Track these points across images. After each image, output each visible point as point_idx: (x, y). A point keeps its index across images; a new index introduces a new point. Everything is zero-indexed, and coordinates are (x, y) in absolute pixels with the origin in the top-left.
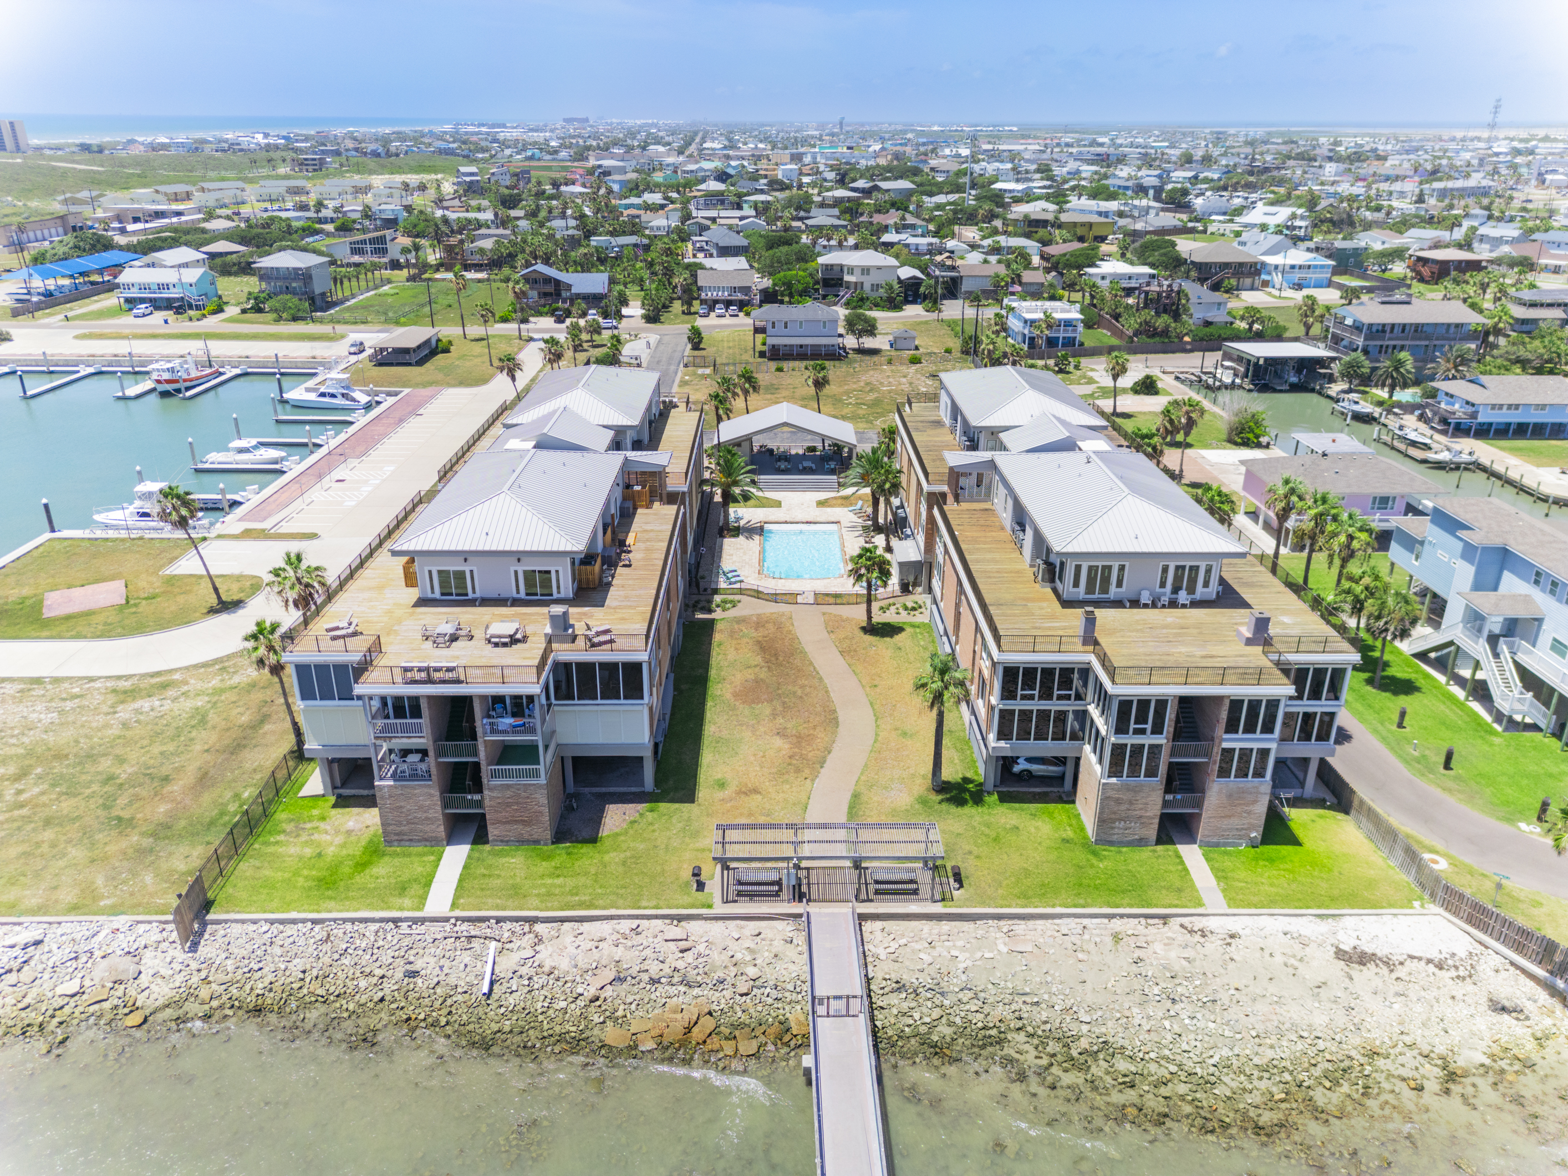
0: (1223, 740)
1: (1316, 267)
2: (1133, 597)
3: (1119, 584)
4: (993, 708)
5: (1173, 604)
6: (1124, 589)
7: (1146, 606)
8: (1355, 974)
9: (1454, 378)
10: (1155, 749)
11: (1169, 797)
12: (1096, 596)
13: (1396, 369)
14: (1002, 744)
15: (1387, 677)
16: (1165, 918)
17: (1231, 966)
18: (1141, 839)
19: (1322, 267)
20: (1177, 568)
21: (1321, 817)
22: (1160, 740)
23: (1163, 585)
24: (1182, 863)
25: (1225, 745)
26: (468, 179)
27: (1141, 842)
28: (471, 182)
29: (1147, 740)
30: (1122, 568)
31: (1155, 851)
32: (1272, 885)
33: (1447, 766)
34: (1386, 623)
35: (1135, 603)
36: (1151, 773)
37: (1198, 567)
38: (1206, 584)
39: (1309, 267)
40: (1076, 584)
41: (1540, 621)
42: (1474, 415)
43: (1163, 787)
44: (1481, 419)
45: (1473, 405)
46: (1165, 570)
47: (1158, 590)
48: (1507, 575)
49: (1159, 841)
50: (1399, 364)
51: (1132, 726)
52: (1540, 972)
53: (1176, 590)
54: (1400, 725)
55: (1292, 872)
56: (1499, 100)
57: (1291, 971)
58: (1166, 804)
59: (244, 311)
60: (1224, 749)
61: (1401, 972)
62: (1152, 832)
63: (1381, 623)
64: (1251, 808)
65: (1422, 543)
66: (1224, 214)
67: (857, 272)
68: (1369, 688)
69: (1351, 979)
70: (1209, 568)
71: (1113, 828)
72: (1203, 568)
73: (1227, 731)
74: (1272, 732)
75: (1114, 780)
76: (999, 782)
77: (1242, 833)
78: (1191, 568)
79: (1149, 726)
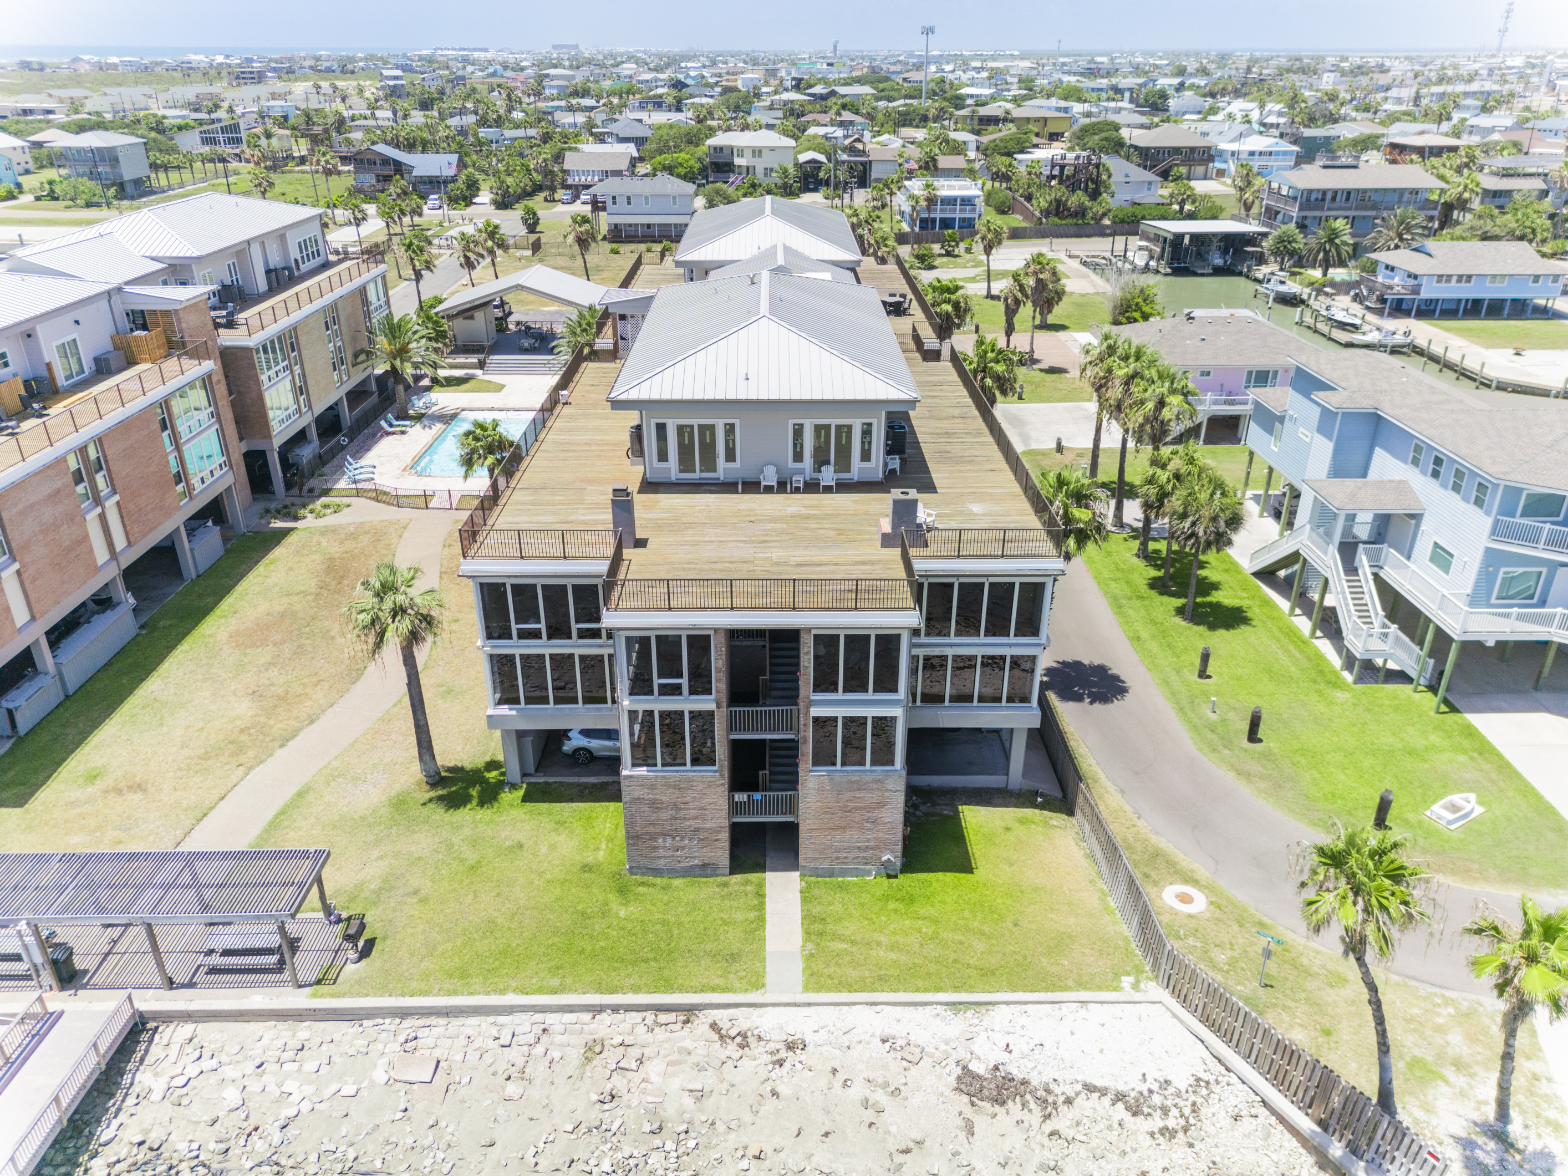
0: (811, 703)
1: (1278, 153)
2: (750, 477)
3: (730, 456)
5: (812, 487)
6: (737, 464)
7: (769, 490)
8: (981, 1123)
9: (1397, 247)
10: (703, 720)
11: (741, 797)
12: (697, 475)
13: (1331, 241)
14: (509, 710)
15: (1210, 604)
16: (690, 1010)
17: (770, 1105)
18: (704, 865)
19: (1285, 153)
20: (818, 428)
21: (1022, 821)
22: (705, 704)
23: (798, 457)
24: (761, 906)
25: (815, 712)
26: (391, 83)
27: (705, 870)
28: (395, 86)
29: (687, 704)
30: (730, 429)
31: (725, 885)
32: (893, 947)
33: (1253, 736)
34: (1194, 524)
35: (752, 486)
36: (702, 758)
37: (850, 427)
38: (866, 456)
39: (1271, 153)
40: (663, 456)
41: (1417, 517)
42: (1416, 290)
43: (726, 781)
45: (1416, 277)
46: (798, 432)
47: (791, 465)
48: (1379, 453)
50: (1333, 236)
51: (657, 681)
52: (1306, 1124)
53: (820, 463)
54: (1203, 674)
55: (935, 921)
56: (1511, 4)
57: (870, 1115)
58: (735, 808)
59: (38, 199)
60: (816, 720)
61: (1062, 1121)
62: (721, 853)
63: (1187, 524)
64: (877, 814)
65: (1281, 419)
66: (1199, 113)
67: (748, 153)
68: (1178, 620)
69: (970, 1131)
70: (867, 432)
71: (655, 848)
72: (858, 426)
73: (818, 688)
74: (895, 690)
75: (642, 771)
76: (531, 769)
77: (869, 853)
78: (839, 427)
79: (684, 681)
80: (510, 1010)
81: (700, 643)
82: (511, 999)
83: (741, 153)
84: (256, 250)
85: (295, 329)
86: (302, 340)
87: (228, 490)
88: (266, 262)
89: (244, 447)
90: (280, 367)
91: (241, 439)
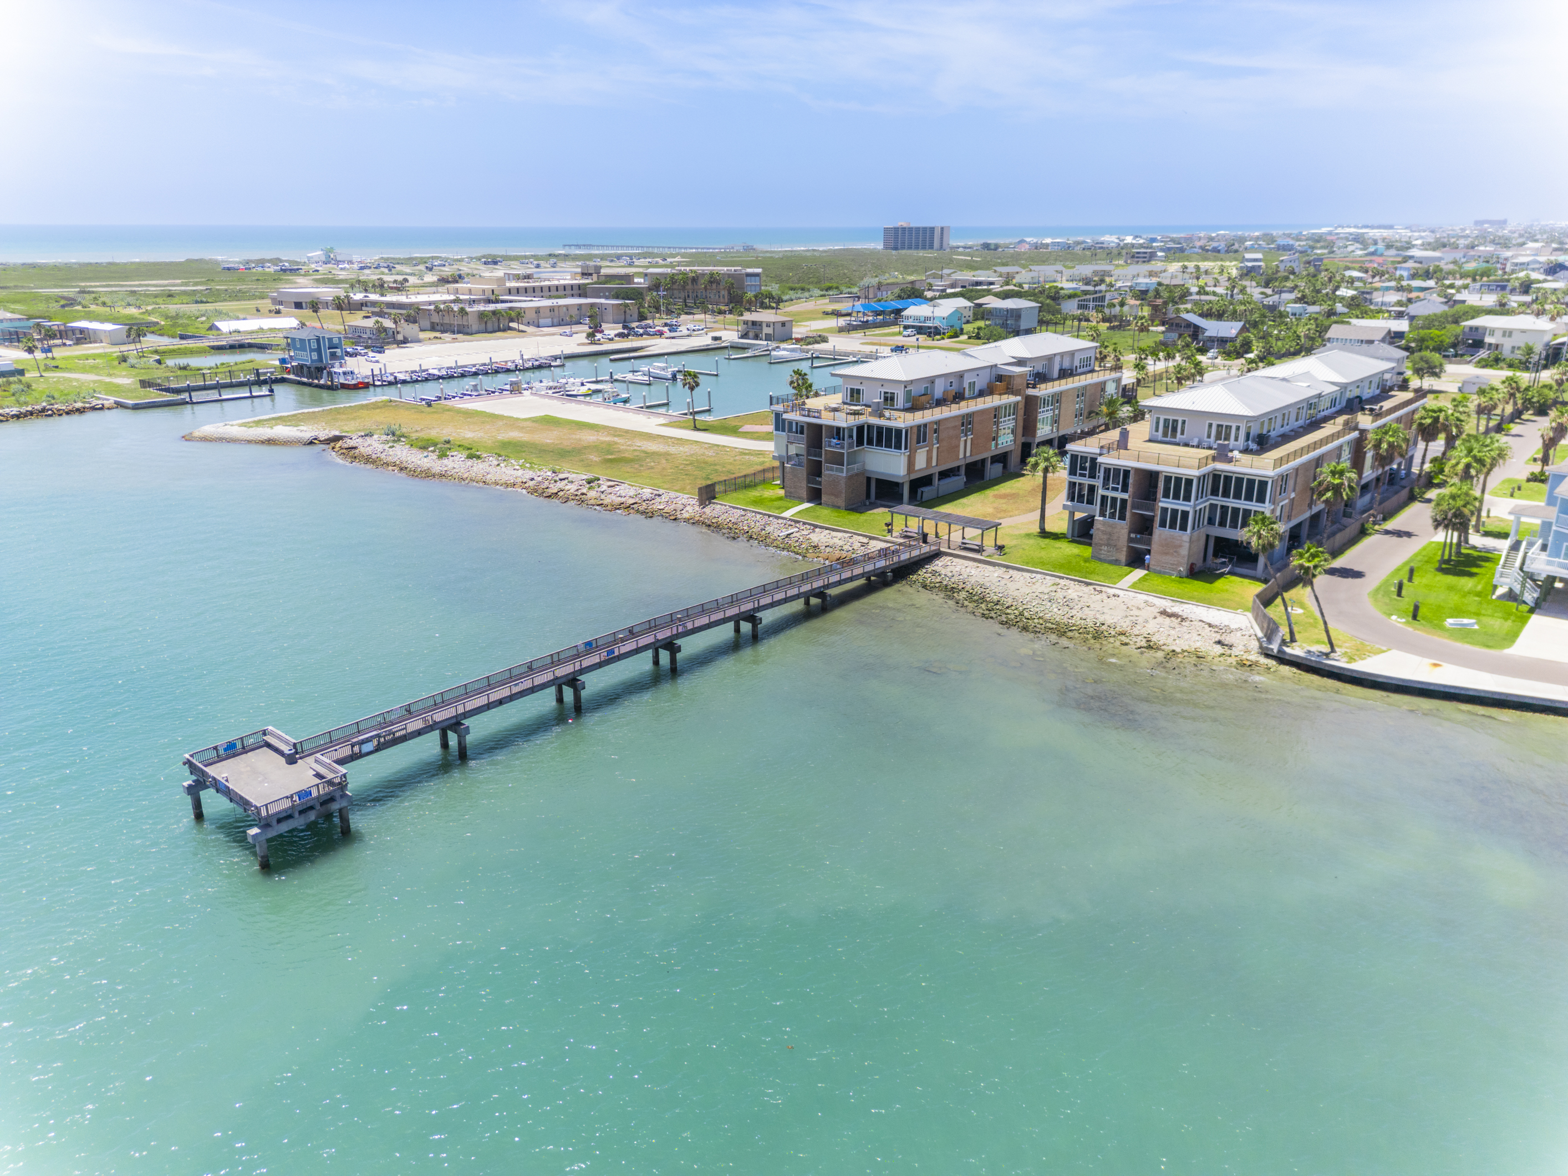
0: (1160, 501)
2: (1186, 441)
3: (1182, 433)
4: (1066, 481)
5: (1210, 448)
6: (1184, 435)
7: (1193, 446)
8: (1160, 619)
10: (1124, 502)
11: (1133, 535)
12: (1168, 439)
15: (1463, 570)
16: (1089, 584)
17: (1100, 602)
18: (1117, 560)
20: (1218, 425)
21: (1251, 583)
22: (1125, 496)
23: (1209, 436)
24: (1129, 573)
25: (1161, 504)
26: (1250, 264)
27: (1116, 562)
28: (1253, 267)
29: (1120, 495)
30: (1184, 422)
31: (1121, 567)
32: (1165, 588)
33: (1399, 594)
35: (1186, 445)
36: (1122, 517)
37: (1231, 427)
38: (1236, 439)
43: (1128, 528)
46: (1212, 425)
47: (1206, 439)
49: (1128, 566)
51: (1111, 485)
52: (1262, 637)
53: (1217, 440)
54: (1410, 580)
55: (1186, 587)
57: (1127, 609)
58: (1130, 540)
59: (969, 338)
60: (1162, 508)
61: (1186, 624)
62: (1123, 557)
64: (1179, 550)
68: (1432, 570)
69: (1156, 618)
70: (1238, 428)
71: (1101, 550)
73: (1164, 497)
74: (1189, 501)
75: (1101, 518)
76: (1076, 535)
77: (1174, 567)
78: (1227, 426)
79: (1120, 487)
80: (1037, 572)
81: (1127, 473)
82: (1038, 570)
83: (1492, 332)
84: (1057, 359)
85: (1061, 393)
86: (1064, 399)
87: (1011, 451)
88: (1061, 365)
89: (1023, 440)
90: (1049, 408)
91: (1023, 436)
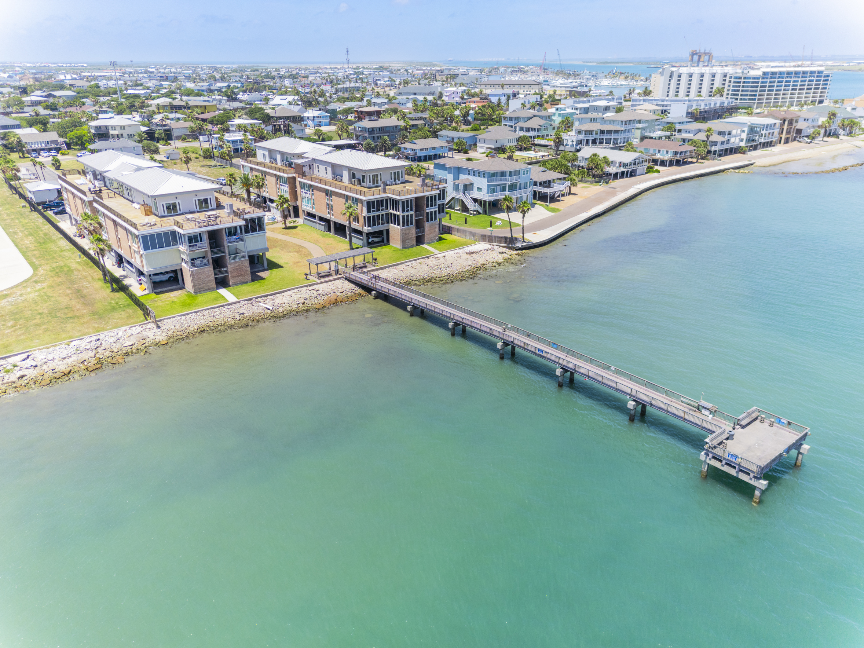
0: (426, 210)
1: (323, 117)
2: (385, 183)
3: (380, 180)
4: (365, 217)
5: (396, 184)
6: (382, 181)
9: (404, 143)
10: (412, 215)
11: (417, 230)
12: (376, 185)
13: (385, 143)
14: (369, 228)
16: (428, 257)
17: (447, 261)
19: (326, 116)
20: (394, 173)
21: (447, 235)
22: (413, 212)
23: (391, 179)
24: (424, 248)
27: (412, 246)
29: (410, 213)
30: (381, 174)
31: (416, 249)
32: (446, 247)
33: (466, 223)
36: (412, 224)
39: (320, 117)
40: (370, 182)
41: (472, 184)
42: (416, 154)
43: (415, 228)
44: (418, 155)
45: (414, 150)
46: (391, 173)
48: (460, 175)
49: (417, 245)
50: (385, 141)
51: (406, 209)
52: (506, 245)
53: (395, 180)
54: (451, 219)
55: (449, 244)
56: (347, 49)
57: (460, 259)
58: (417, 233)
60: (426, 213)
61: (481, 253)
62: (415, 243)
64: (435, 231)
66: (261, 101)
67: (118, 129)
69: (472, 256)
70: (402, 171)
71: (406, 243)
72: (400, 171)
73: (427, 207)
74: (436, 205)
75: (404, 227)
77: (435, 238)
78: (397, 172)
79: (409, 209)
81: (411, 201)
83: (114, 128)
